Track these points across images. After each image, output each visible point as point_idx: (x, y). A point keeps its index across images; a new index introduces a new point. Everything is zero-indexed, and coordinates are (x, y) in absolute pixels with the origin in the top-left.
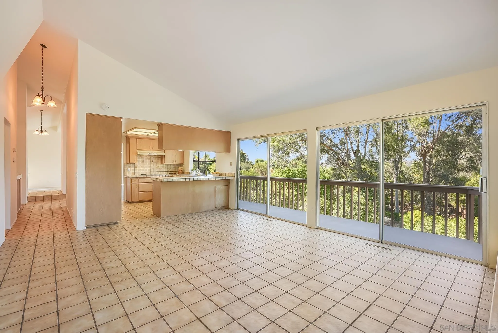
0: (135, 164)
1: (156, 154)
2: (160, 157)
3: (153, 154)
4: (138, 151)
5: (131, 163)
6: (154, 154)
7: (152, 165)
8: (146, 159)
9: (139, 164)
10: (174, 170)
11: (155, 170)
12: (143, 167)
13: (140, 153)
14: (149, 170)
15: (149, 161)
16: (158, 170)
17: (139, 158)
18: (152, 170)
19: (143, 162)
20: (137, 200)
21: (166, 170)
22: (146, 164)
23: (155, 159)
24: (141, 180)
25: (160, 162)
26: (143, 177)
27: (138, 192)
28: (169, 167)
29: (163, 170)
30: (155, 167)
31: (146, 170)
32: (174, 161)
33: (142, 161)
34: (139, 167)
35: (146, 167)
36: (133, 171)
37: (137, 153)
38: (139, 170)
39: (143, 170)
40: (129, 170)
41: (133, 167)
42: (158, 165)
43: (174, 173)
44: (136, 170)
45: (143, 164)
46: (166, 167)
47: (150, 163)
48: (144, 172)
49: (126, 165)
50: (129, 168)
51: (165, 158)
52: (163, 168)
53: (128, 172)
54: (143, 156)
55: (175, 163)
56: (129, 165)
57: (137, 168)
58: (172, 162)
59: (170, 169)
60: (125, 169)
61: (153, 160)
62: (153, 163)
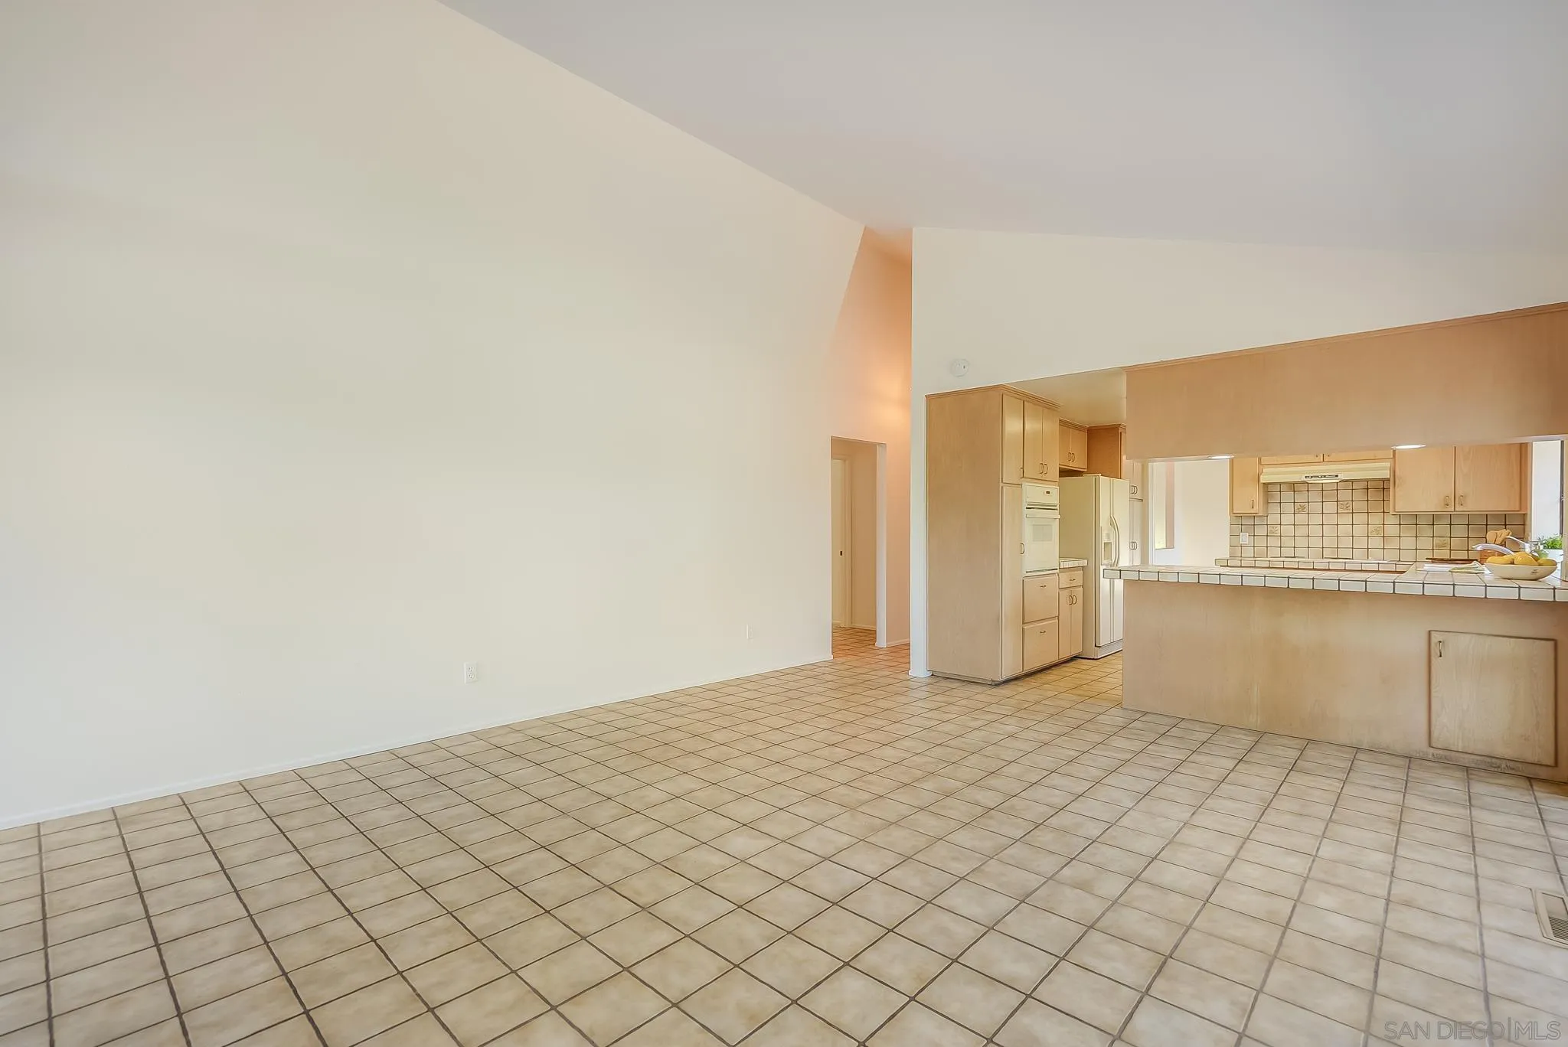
0: (1272, 519)
1: (1341, 477)
2: (1371, 485)
3: (1325, 477)
4: (1265, 471)
7: (1346, 519)
8: (1315, 496)
9: (1287, 519)
11: (1360, 542)
12: (1303, 531)
14: (1330, 542)
15: (1330, 507)
16: (1376, 542)
17: (1288, 496)
18: (1345, 542)
19: (1302, 509)
22: (1316, 519)
23: (1359, 495)
25: (1379, 508)
28: (1442, 530)
29: (1408, 543)
30: (1360, 530)
31: (1315, 542)
33: (1298, 506)
34: (1288, 530)
36: (1261, 542)
37: (1259, 476)
38: (1288, 542)
39: (1301, 542)
40: (1244, 538)
41: (1261, 531)
42: (1376, 519)
44: (1274, 542)
45: (1301, 518)
46: (1426, 531)
47: (1337, 513)
48: (1308, 547)
49: (1234, 520)
50: (1247, 534)
51: (1398, 488)
52: (1408, 531)
53: (1241, 546)
54: (1303, 487)
55: (1459, 508)
56: (1246, 521)
57: (1275, 533)
58: (1442, 505)
59: (1450, 537)
60: (1231, 535)
61: (1352, 501)
62: (1352, 513)
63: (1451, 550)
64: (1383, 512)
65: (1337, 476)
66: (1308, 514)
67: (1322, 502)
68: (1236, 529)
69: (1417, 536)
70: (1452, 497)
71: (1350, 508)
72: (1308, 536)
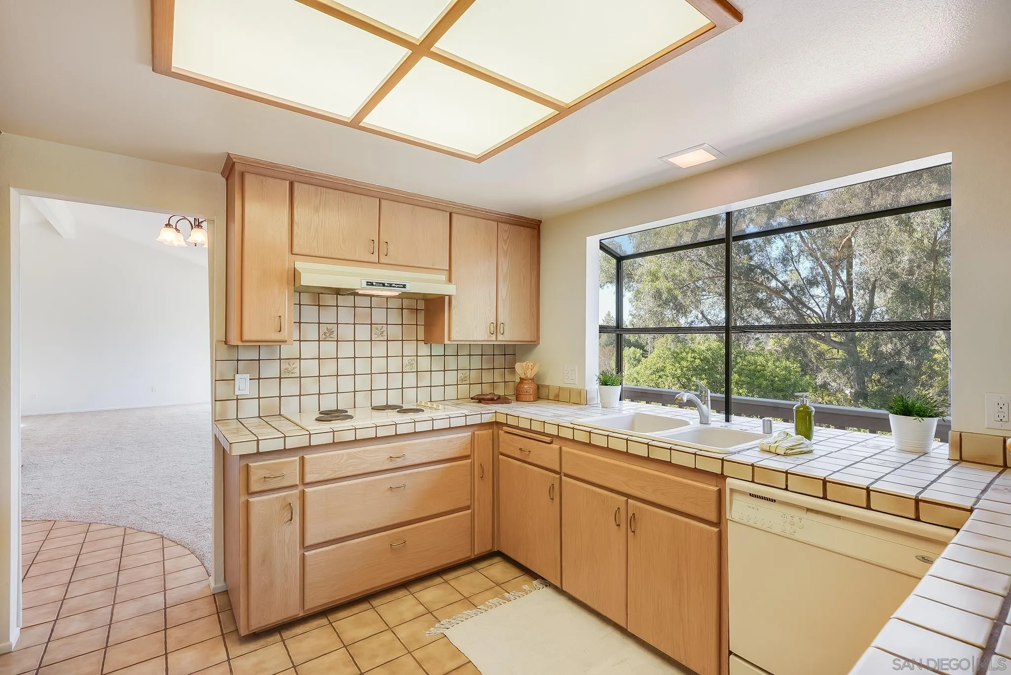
0: (287, 351)
1: (409, 289)
2: (421, 305)
3: (391, 285)
4: (300, 265)
5: (257, 345)
6: (398, 286)
7: (379, 349)
8: (345, 315)
9: (310, 350)
10: (487, 377)
11: (395, 381)
12: (329, 368)
13: (313, 275)
14: (362, 383)
15: (363, 332)
16: (410, 380)
17: (310, 313)
18: (380, 382)
19: (327, 334)
21: (451, 377)
22: (346, 350)
23: (394, 317)
24: (319, 465)
25: (421, 336)
27: (297, 552)
28: (464, 362)
29: (438, 378)
30: (394, 364)
31: (346, 384)
32: (496, 327)
33: (323, 328)
34: (310, 367)
35: (346, 366)
36: (270, 389)
37: (295, 275)
38: (310, 386)
39: (328, 385)
40: (244, 385)
41: (270, 369)
42: (410, 348)
43: (487, 390)
44: (290, 387)
45: (328, 348)
46: (451, 363)
47: (371, 340)
48: (337, 393)
49: (224, 352)
50: (248, 376)
51: (454, 311)
52: (437, 365)
53: (237, 399)
54: (329, 300)
55: (500, 337)
56: (244, 355)
57: (292, 373)
58: (489, 333)
59: (470, 369)
60: (218, 380)
61: (387, 324)
62: (387, 341)
63: (470, 384)
64: (417, 340)
65: (404, 286)
66: (337, 341)
67: (355, 324)
68: (227, 368)
69: (444, 371)
70: (495, 323)
71: (385, 334)
72: (337, 375)
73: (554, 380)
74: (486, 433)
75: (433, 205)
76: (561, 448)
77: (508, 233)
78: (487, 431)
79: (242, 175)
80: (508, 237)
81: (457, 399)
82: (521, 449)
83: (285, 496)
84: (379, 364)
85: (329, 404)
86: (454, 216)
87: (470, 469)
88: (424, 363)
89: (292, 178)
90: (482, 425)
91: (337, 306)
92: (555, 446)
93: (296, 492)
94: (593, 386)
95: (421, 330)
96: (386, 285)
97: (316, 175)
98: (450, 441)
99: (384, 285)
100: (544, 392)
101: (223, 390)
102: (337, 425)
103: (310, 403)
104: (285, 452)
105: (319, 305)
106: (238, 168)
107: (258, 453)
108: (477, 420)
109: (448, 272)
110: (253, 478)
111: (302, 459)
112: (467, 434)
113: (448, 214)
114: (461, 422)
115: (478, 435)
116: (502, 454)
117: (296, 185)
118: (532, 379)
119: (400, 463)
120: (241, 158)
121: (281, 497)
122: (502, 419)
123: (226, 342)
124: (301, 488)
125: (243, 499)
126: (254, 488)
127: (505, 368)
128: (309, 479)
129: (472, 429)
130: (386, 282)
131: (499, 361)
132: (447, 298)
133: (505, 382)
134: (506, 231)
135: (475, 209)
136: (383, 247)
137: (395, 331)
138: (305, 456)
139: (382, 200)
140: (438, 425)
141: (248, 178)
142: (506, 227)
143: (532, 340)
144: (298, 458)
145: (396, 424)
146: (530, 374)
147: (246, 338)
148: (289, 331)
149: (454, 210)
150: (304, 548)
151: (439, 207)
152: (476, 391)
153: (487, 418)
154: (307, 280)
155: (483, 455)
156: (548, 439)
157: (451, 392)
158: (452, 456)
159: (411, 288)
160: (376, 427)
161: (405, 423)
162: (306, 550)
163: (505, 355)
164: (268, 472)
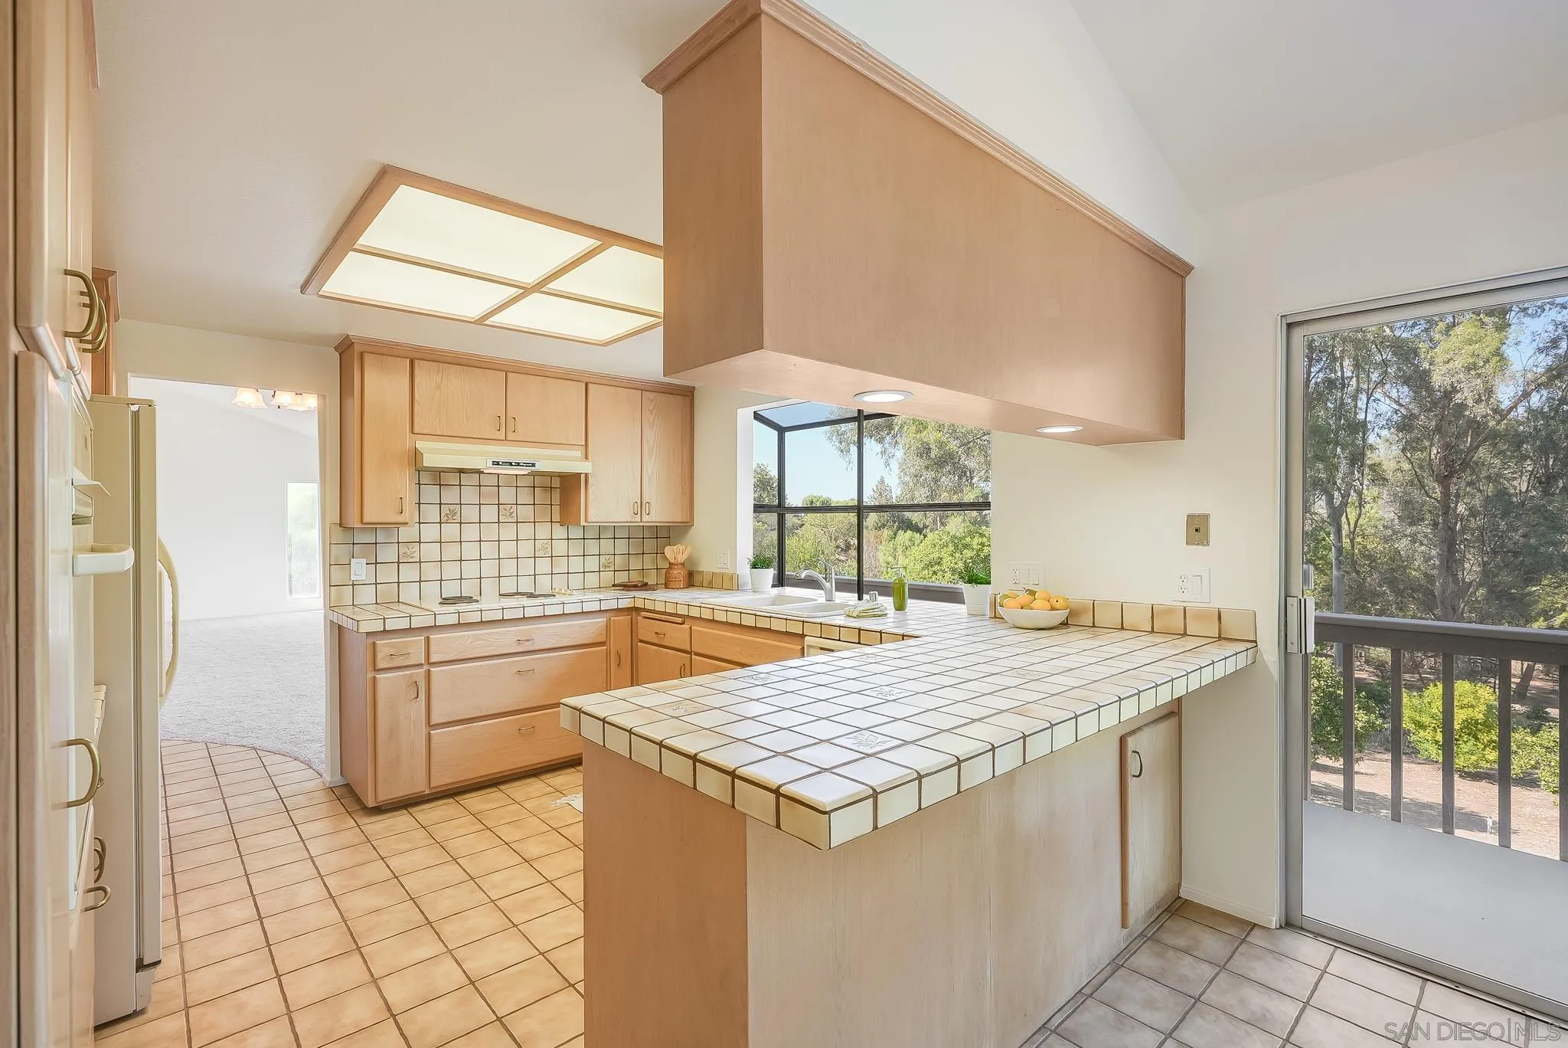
0: (405, 534)
1: (540, 467)
2: (556, 483)
3: (518, 464)
4: (421, 445)
5: (374, 527)
6: (527, 465)
7: (508, 532)
8: (470, 495)
9: (430, 532)
10: (636, 563)
11: (527, 567)
12: (451, 552)
13: (437, 454)
14: (489, 568)
15: (490, 513)
16: (543, 565)
17: (430, 493)
18: (509, 567)
19: (449, 515)
20: (421, 787)
21: (592, 563)
22: (471, 532)
23: (525, 496)
24: (444, 645)
25: (556, 517)
26: (459, 625)
27: (423, 730)
28: (607, 545)
29: (576, 564)
30: (526, 548)
31: (471, 570)
32: (641, 506)
33: (444, 510)
34: (431, 551)
35: (470, 551)
36: (387, 574)
37: (416, 455)
38: (431, 571)
39: (451, 571)
40: (360, 569)
41: (388, 554)
42: (543, 531)
43: (635, 578)
44: (409, 573)
45: (451, 531)
46: (592, 547)
47: (499, 522)
48: (461, 579)
49: (339, 535)
50: (364, 561)
51: (591, 490)
52: (576, 548)
53: (353, 585)
54: (453, 479)
55: (646, 518)
56: (360, 538)
57: (412, 557)
58: (632, 513)
59: (614, 554)
60: (330, 564)
61: (516, 504)
62: (517, 522)
63: (615, 571)
64: (551, 522)
65: (533, 465)
66: (461, 523)
67: (480, 505)
68: (340, 552)
69: (584, 556)
70: (639, 503)
71: (514, 515)
72: (461, 560)
73: (707, 566)
74: (624, 619)
75: (567, 376)
76: (691, 627)
77: (654, 402)
78: (624, 617)
79: (362, 354)
80: (654, 408)
81: (600, 587)
82: (656, 633)
83: (411, 674)
84: (508, 548)
85: (451, 590)
86: (590, 385)
87: (605, 656)
88: (560, 547)
89: (414, 355)
90: (618, 610)
91: (460, 485)
92: (686, 626)
93: (422, 671)
94: (744, 570)
95: (556, 509)
96: (513, 464)
97: (438, 351)
98: (582, 626)
99: (511, 464)
100: (697, 579)
101: (337, 576)
102: (462, 607)
103: (431, 590)
104: (410, 631)
105: (440, 485)
106: (357, 348)
107: (385, 631)
108: (613, 605)
109: (584, 447)
110: (380, 656)
111: (428, 639)
112: (601, 620)
113: (584, 384)
114: (595, 607)
115: (614, 620)
116: (641, 641)
117: (416, 362)
118: (683, 564)
119: (528, 647)
120: (360, 338)
121: (406, 675)
122: (639, 604)
123: (341, 525)
124: (426, 667)
125: (370, 675)
126: (381, 665)
127: (657, 553)
128: (433, 659)
129: (608, 615)
130: (513, 461)
131: (650, 545)
132: (583, 476)
133: (657, 569)
134: (651, 401)
135: (615, 378)
136: (511, 422)
137: (526, 512)
138: (431, 636)
139: (508, 373)
140: (569, 609)
141: (368, 358)
142: (652, 395)
143: (685, 520)
144: (423, 638)
145: (524, 607)
146: (681, 559)
147: (366, 520)
148: (410, 513)
149: (591, 380)
150: (430, 726)
151: (572, 377)
152: (622, 578)
153: (624, 604)
154: (428, 461)
155: (620, 643)
156: (680, 620)
157: (592, 580)
158: (586, 642)
159: (541, 466)
160: (503, 609)
161: (533, 607)
162: (431, 729)
163: (657, 538)
164: (394, 650)
